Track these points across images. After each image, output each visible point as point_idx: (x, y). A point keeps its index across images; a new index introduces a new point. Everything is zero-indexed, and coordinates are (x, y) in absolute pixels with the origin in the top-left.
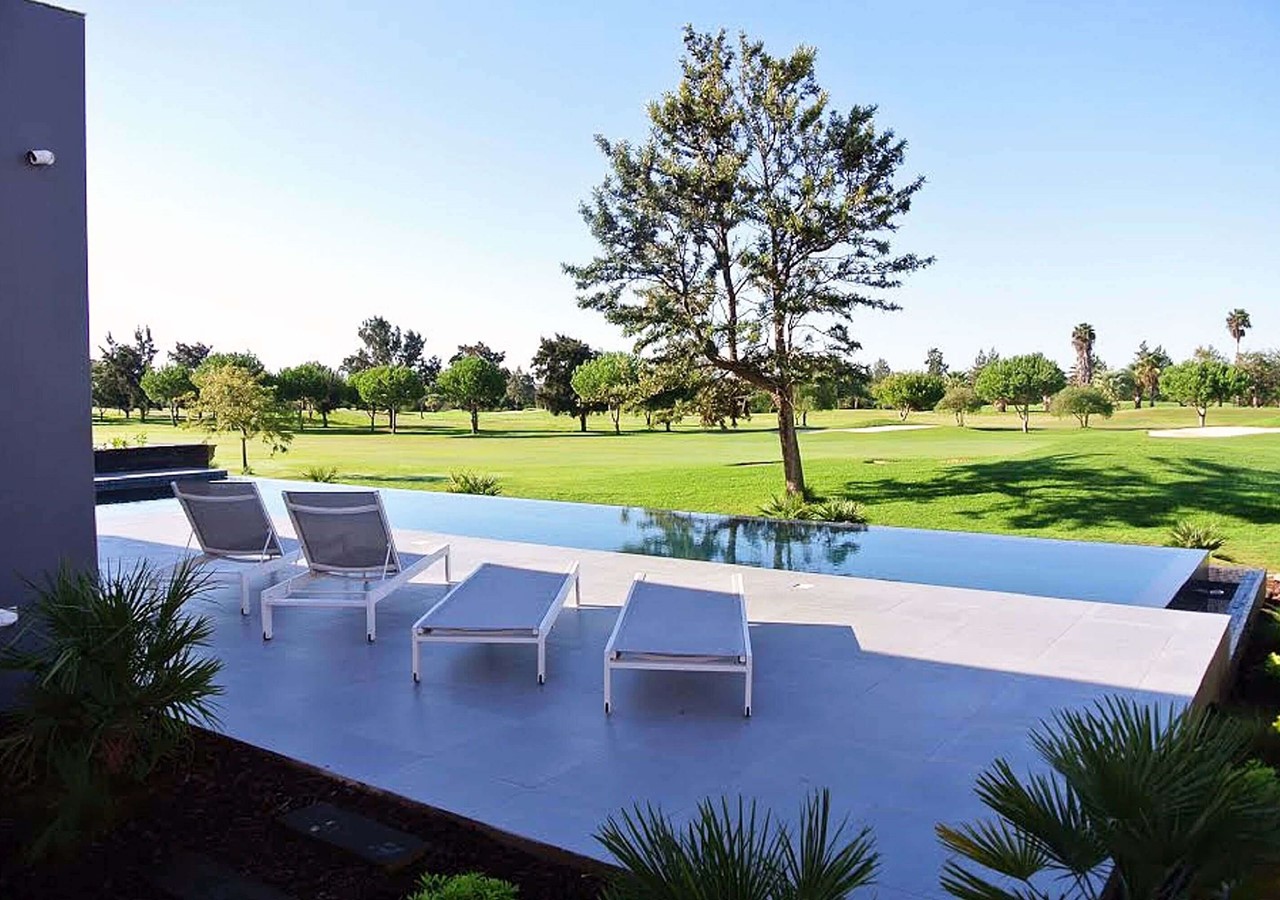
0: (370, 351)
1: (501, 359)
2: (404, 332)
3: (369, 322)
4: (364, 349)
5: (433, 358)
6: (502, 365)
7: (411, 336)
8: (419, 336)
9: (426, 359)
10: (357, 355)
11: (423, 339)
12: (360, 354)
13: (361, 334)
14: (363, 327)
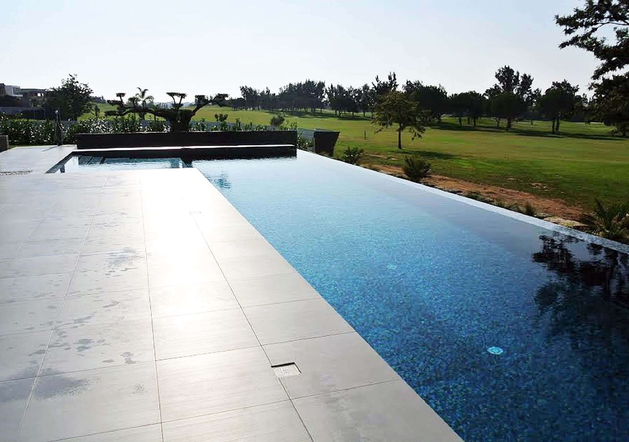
0: (501, 86)
1: (577, 90)
2: (521, 74)
3: (501, 70)
4: (498, 84)
5: (537, 90)
6: (577, 94)
7: (525, 77)
8: (530, 77)
9: (533, 91)
10: (494, 88)
11: (531, 78)
12: (495, 87)
13: (497, 76)
14: (498, 72)
